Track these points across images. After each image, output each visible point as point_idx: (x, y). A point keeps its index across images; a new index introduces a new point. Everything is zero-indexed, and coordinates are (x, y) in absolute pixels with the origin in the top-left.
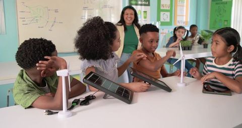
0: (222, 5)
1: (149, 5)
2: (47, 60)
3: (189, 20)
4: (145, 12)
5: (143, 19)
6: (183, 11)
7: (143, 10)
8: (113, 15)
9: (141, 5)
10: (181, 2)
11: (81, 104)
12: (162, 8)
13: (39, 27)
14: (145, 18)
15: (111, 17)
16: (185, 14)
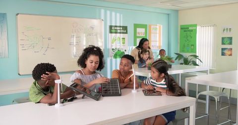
0: (188, 33)
1: (126, 33)
2: (47, 74)
3: (162, 45)
4: (124, 39)
5: (122, 45)
6: (156, 37)
7: (122, 37)
8: (99, 40)
9: (120, 33)
10: (154, 30)
11: (68, 101)
12: (138, 35)
13: (35, 52)
14: (124, 43)
15: (98, 41)
16: (158, 40)
